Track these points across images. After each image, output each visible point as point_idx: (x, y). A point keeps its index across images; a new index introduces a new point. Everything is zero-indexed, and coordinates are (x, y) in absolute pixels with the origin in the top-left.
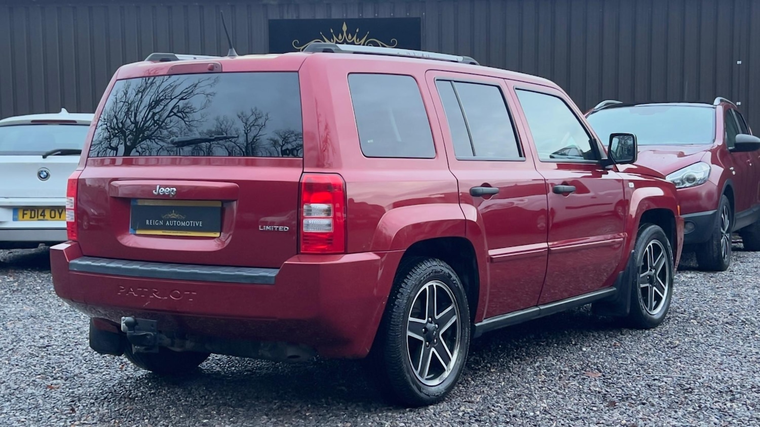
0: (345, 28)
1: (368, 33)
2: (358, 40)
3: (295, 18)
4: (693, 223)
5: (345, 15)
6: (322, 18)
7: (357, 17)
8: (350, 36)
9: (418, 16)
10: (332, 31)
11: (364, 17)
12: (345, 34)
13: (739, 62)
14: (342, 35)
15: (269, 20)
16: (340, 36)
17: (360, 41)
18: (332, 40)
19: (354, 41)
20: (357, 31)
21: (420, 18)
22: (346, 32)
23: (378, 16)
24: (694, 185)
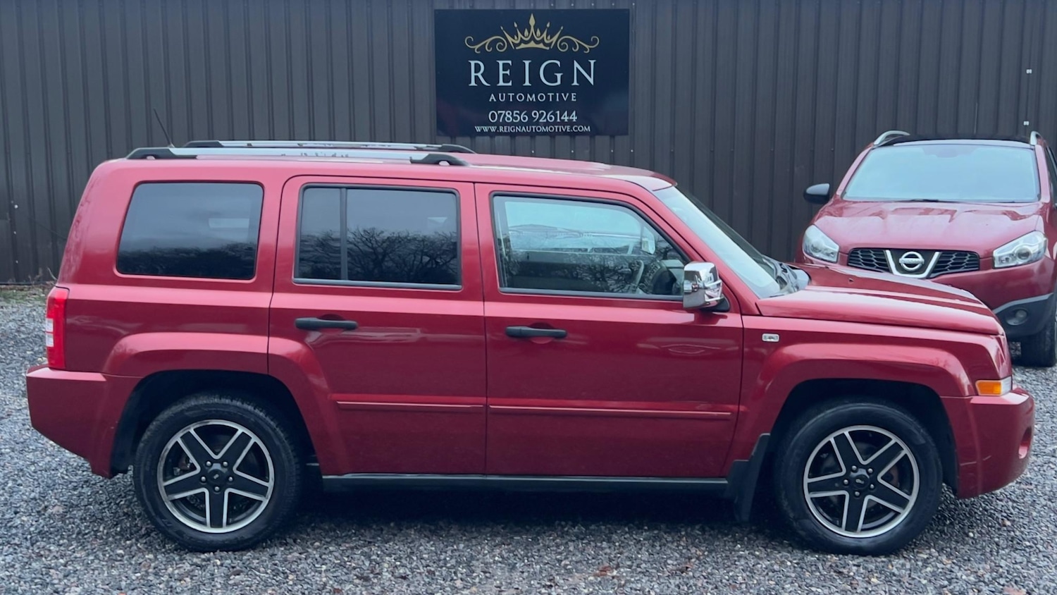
0: (532, 22)
1: (562, 28)
2: (549, 37)
3: (468, 8)
4: (1026, 311)
5: (532, 5)
6: (503, 8)
7: (548, 8)
8: (538, 32)
9: (626, 8)
10: (516, 25)
11: (557, 8)
12: (532, 30)
13: (1029, 71)
14: (529, 32)
15: (436, 10)
16: (526, 33)
17: (551, 38)
18: (516, 38)
19: (543, 38)
20: (548, 25)
21: (628, 10)
22: (534, 27)
23: (574, 6)
24: (1028, 263)
